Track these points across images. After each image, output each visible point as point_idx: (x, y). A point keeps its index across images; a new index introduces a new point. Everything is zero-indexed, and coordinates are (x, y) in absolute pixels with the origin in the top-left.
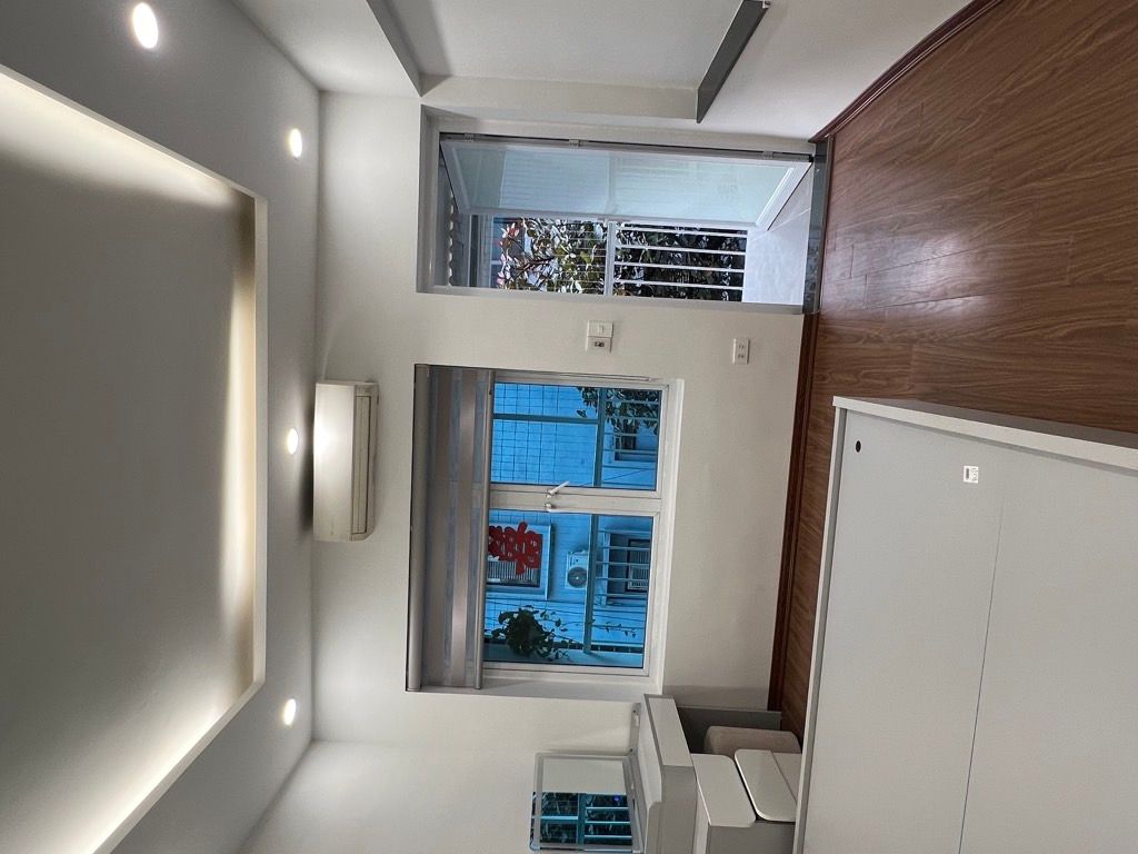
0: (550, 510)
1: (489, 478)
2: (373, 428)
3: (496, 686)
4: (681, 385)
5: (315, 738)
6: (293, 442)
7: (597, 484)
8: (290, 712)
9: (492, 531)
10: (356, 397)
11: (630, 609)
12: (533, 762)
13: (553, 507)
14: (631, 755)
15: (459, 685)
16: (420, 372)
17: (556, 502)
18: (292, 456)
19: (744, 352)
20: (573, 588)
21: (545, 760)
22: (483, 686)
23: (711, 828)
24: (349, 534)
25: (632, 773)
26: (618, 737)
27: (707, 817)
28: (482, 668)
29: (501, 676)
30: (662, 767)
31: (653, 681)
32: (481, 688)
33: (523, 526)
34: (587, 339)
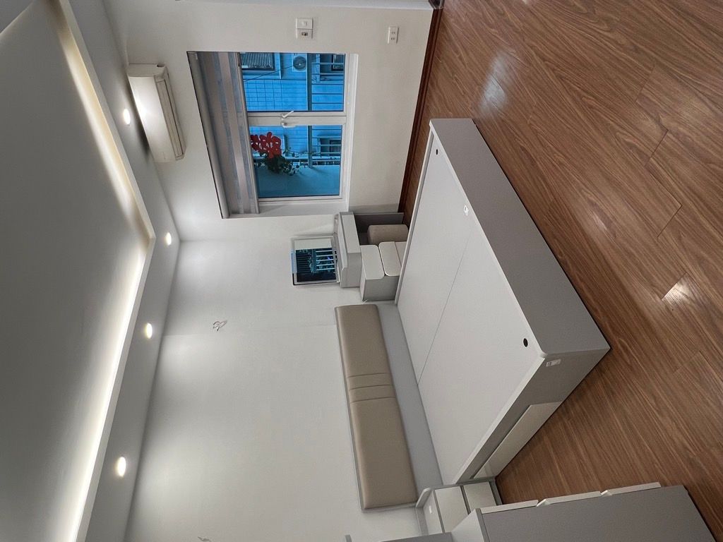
0: (284, 127)
1: (246, 109)
2: (171, 99)
3: (267, 211)
4: (356, 58)
5: (182, 241)
6: (127, 117)
7: (310, 110)
8: (169, 239)
9: (253, 138)
10: (156, 83)
11: (336, 82)
12: (290, 242)
13: (286, 124)
14: (335, 234)
15: (248, 212)
16: (191, 56)
17: (287, 121)
18: (129, 125)
19: (395, 36)
20: (297, 71)
21: (295, 241)
22: (260, 211)
23: (366, 281)
24: (174, 157)
25: (335, 242)
26: (329, 228)
27: (365, 276)
28: (258, 202)
29: (269, 204)
30: (347, 254)
31: (345, 200)
32: (260, 212)
33: (270, 134)
34: (296, 30)
